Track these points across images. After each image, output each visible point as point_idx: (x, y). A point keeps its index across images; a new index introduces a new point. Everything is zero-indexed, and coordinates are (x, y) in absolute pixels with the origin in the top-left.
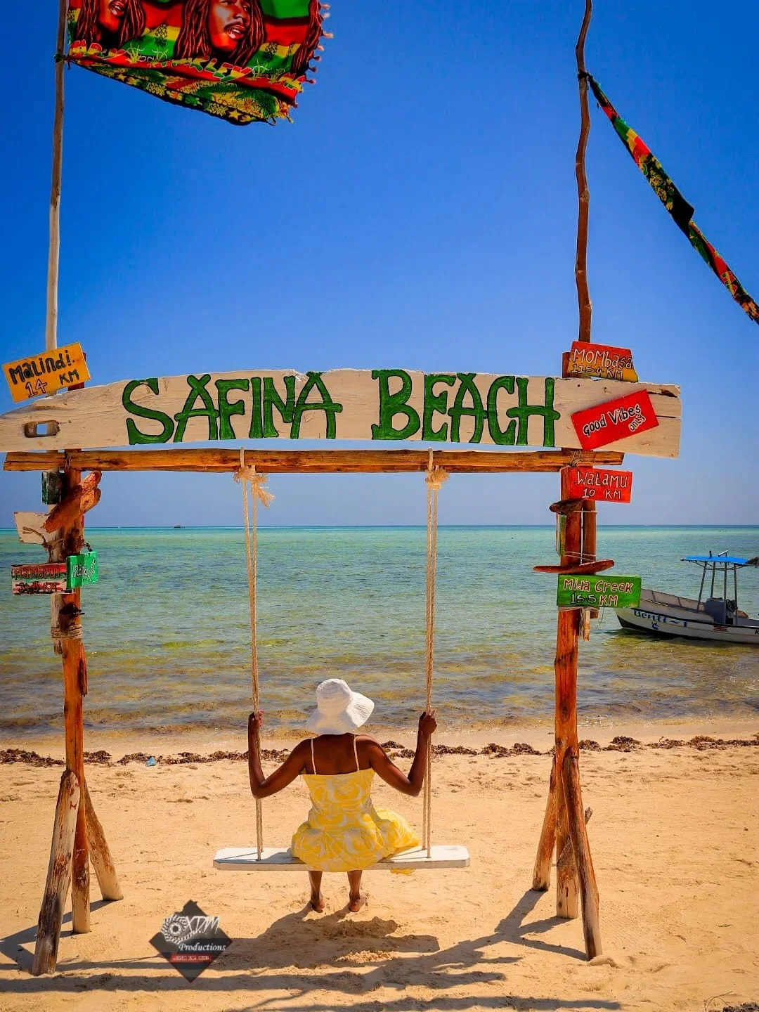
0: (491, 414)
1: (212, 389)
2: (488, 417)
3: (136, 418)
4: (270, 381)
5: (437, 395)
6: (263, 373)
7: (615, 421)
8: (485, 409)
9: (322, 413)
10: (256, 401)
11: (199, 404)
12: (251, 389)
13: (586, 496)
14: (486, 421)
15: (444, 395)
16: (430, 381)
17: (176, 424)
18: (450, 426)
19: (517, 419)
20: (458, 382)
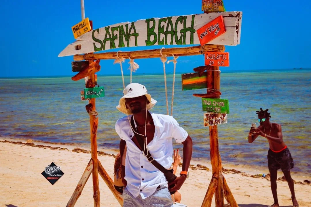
0: (176, 33)
1: (110, 31)
2: (175, 34)
3: (96, 43)
4: (122, 26)
5: (161, 27)
6: (121, 24)
7: (210, 31)
8: (174, 31)
9: (134, 37)
10: (120, 34)
11: (108, 37)
12: (119, 30)
13: (210, 64)
14: (174, 35)
15: (164, 26)
16: (160, 21)
17: (103, 43)
18: (165, 39)
19: (183, 34)
20: (167, 21)
